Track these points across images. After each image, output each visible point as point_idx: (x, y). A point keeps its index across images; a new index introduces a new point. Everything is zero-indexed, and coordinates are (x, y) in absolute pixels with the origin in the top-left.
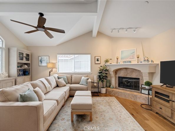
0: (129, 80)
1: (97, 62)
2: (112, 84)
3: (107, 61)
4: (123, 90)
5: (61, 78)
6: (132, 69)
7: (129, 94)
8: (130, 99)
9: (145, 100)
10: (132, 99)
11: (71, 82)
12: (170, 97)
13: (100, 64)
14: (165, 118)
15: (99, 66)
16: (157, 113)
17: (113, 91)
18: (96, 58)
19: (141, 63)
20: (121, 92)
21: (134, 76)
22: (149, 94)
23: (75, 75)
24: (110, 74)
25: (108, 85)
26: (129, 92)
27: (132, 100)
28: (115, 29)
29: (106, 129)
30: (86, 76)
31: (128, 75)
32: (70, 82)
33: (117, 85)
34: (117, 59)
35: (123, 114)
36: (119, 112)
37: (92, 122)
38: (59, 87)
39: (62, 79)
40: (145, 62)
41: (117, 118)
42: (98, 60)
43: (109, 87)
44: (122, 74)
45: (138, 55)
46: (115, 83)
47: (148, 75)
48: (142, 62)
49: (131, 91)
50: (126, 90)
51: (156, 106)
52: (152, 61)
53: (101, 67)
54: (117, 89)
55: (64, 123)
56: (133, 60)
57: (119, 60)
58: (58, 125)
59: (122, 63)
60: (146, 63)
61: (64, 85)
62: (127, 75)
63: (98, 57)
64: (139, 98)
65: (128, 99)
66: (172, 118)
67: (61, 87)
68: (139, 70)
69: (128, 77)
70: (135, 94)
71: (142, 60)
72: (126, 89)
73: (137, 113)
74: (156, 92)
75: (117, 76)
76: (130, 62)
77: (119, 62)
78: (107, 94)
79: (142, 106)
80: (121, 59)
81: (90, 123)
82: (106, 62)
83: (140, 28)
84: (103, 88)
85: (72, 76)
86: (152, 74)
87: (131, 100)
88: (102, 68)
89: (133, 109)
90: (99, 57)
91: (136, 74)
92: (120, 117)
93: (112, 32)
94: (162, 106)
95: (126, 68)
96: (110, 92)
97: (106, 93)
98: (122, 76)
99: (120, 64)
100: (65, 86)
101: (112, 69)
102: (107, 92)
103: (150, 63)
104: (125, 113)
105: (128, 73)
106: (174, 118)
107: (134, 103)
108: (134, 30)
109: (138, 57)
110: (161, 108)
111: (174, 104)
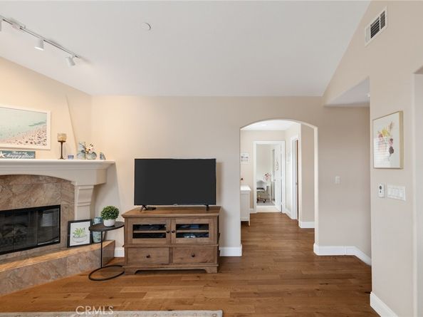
7: (35, 268)
9: (92, 261)
12: (168, 226)
16: (138, 272)
19: (70, 160)
31: (14, 200)
40: (85, 157)
48: (72, 157)
51: (135, 258)
52: (102, 156)
56: (39, 147)
60: (89, 159)
65: (31, 286)
66: (170, 262)
73: (111, 298)
74: (135, 227)
76: (32, 153)
87: (47, 281)
89: (87, 298)
91: (50, 194)
94: (150, 252)
103: (98, 160)
105: (14, 195)
106: (174, 261)
107: (69, 285)
108: (71, 60)
109: (62, 142)
110: (148, 257)
111: (174, 235)
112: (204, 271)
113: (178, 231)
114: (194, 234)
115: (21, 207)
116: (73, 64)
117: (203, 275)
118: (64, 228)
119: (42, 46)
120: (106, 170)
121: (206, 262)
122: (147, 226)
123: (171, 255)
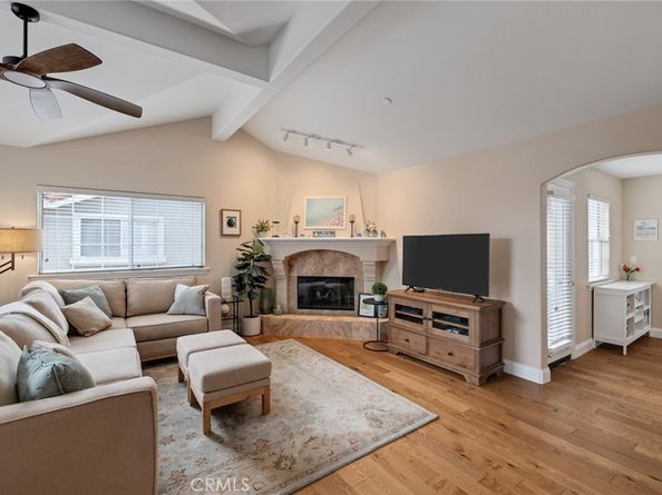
0: (329, 285)
1: (231, 229)
2: (278, 300)
3: (262, 228)
4: (313, 314)
5: (80, 297)
6: (335, 252)
7: (331, 324)
8: (336, 337)
9: (371, 332)
10: (339, 335)
11: (124, 310)
12: (424, 312)
13: (238, 236)
14: (414, 359)
15: (237, 243)
16: (399, 354)
17: (285, 321)
18: (226, 214)
19: (359, 238)
20: (310, 322)
21: (341, 272)
22: (376, 316)
23: (142, 282)
24: (273, 270)
25: (266, 306)
26: (330, 319)
27: (341, 338)
28: (294, 132)
29: (316, 415)
30: (191, 279)
31: (326, 269)
32: (122, 310)
33: (294, 302)
34: (297, 223)
35: (335, 373)
36: (324, 371)
37: (272, 413)
38: (82, 336)
39: (88, 299)
40: (368, 235)
41: (329, 385)
42: (230, 224)
43: (271, 310)
44: (308, 269)
45: (353, 216)
46: (289, 298)
47: (374, 268)
48: (360, 235)
49: (334, 315)
50: (320, 314)
51: (396, 338)
52: (383, 234)
53: (242, 248)
54: (295, 314)
55: (182, 447)
56: (339, 227)
57: (302, 225)
58: (166, 459)
59: (309, 236)
60: (371, 237)
61: (103, 325)
62: (322, 270)
63: (231, 214)
64: (358, 329)
65: (329, 337)
66: (427, 354)
67: (93, 333)
68: (353, 256)
69: (325, 274)
70: (347, 319)
71: (362, 229)
72: (320, 311)
73: (363, 363)
74: (398, 307)
75: (295, 274)
76: (333, 233)
77: (300, 232)
78: (266, 334)
79: (367, 346)
80: (308, 223)
81: (268, 417)
82: (259, 232)
83: (362, 147)
84: (252, 316)
85: (129, 287)
86: (381, 266)
88: (249, 249)
90: (236, 214)
91: (347, 267)
92: (334, 381)
93: (285, 139)
94: (409, 336)
95: (319, 252)
96: (275, 328)
97: (262, 333)
98: (309, 275)
99: (305, 238)
100: (107, 327)
101: (281, 255)
102: (265, 329)
103: (379, 237)
104: (339, 372)
105: (326, 266)
106: (431, 353)
107: (348, 345)
108: (349, 151)
109: (352, 222)
110: (407, 340)
111: (430, 323)
112: (462, 378)
113: (436, 320)
114: (457, 328)
115: (329, 275)
116: (350, 153)
117: (461, 382)
118: (356, 298)
119: (329, 147)
120: (389, 247)
121: (465, 367)
122: (409, 309)
123: (428, 345)
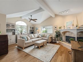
1: (55, 29)
33: (65, 40)
42: (56, 28)
57: (65, 27)
75: (65, 35)
82: (59, 28)
84: (58, 41)
95: (68, 31)
101: (61, 32)
109: (73, 25)
